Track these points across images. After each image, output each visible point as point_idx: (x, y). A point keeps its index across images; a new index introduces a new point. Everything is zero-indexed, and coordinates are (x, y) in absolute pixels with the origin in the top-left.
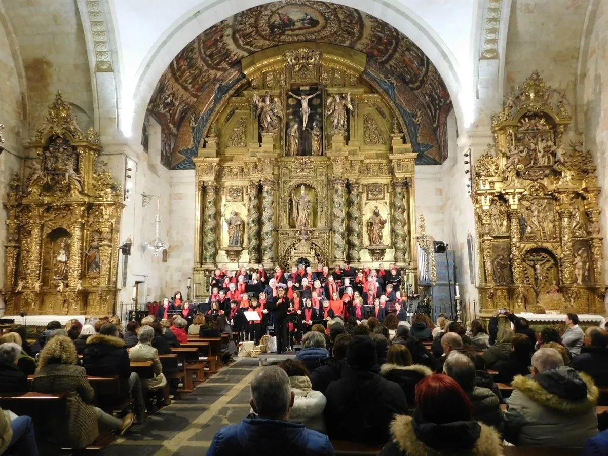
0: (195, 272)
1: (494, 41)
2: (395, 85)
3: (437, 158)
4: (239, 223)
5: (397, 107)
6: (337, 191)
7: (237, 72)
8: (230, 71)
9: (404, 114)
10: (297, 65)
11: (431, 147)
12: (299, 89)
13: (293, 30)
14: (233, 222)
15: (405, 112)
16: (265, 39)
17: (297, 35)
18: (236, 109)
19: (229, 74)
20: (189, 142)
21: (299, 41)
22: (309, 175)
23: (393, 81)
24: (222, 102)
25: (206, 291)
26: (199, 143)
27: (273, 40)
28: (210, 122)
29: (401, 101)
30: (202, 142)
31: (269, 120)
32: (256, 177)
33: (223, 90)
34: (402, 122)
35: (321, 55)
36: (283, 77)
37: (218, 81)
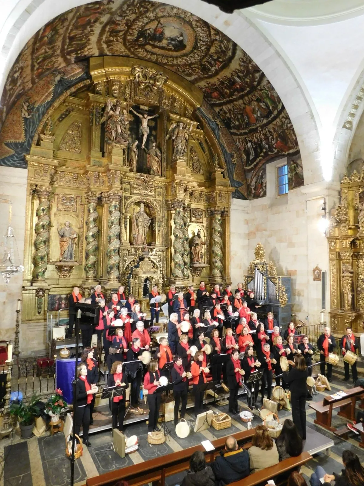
0: (24, 292)
1: (353, 115)
2: (220, 126)
3: (246, 194)
4: (75, 236)
5: (221, 146)
6: (179, 213)
7: (80, 70)
8: (73, 66)
9: (225, 152)
10: (143, 83)
11: (243, 185)
12: (139, 107)
13: (154, 46)
14: (67, 234)
15: (226, 151)
16: (125, 44)
17: (153, 53)
18: (72, 110)
19: (72, 69)
20: (20, 135)
21: (149, 60)
22: (150, 193)
23: (218, 123)
24: (62, 98)
25: (37, 314)
26: (32, 138)
27: (129, 50)
28: (46, 116)
29: (224, 142)
30: (36, 138)
31: (119, 131)
32: (96, 188)
33: (64, 85)
34: (223, 160)
35: (166, 81)
36: (128, 91)
37: (60, 73)
